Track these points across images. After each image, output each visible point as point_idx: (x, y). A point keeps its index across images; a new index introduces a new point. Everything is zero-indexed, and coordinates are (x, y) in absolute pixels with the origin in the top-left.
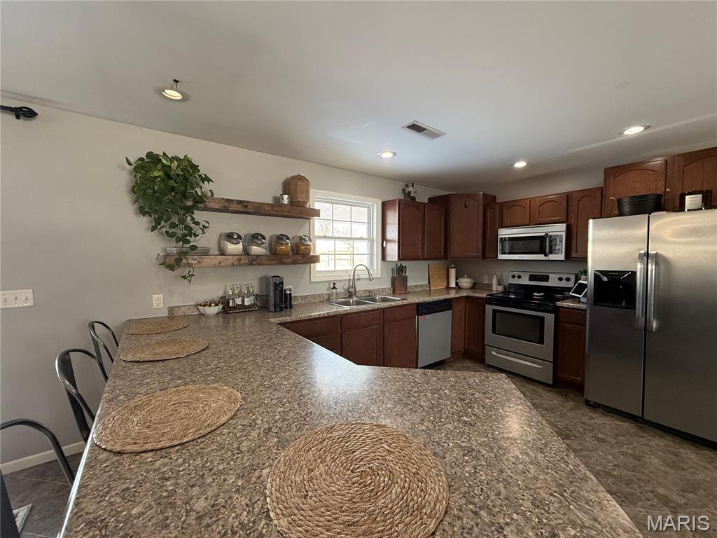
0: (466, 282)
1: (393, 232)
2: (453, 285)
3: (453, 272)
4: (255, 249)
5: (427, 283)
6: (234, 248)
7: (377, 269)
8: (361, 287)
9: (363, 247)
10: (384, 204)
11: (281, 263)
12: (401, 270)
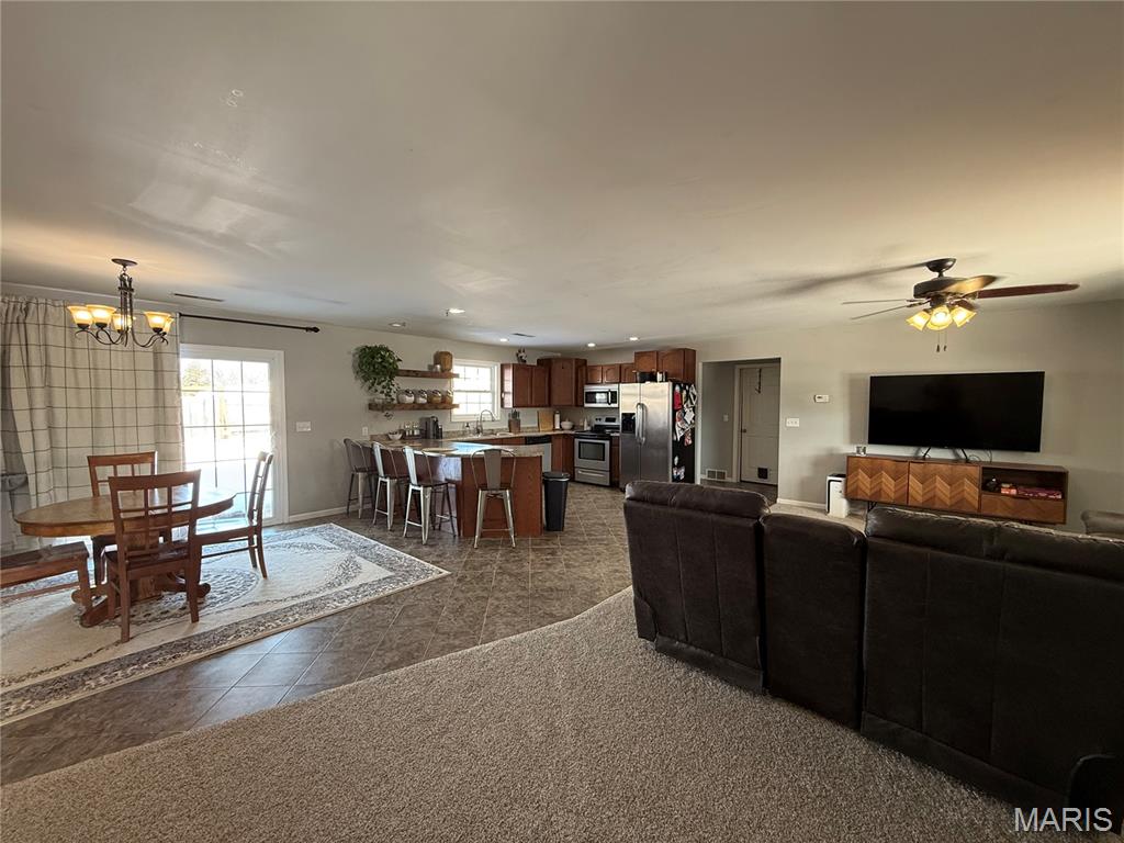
0: (567, 425)
1: (509, 386)
2: (557, 427)
3: (557, 417)
4: (422, 400)
5: (536, 425)
6: (410, 399)
7: (497, 413)
8: (486, 427)
9: (487, 398)
10: (502, 366)
11: (437, 409)
12: (515, 415)
